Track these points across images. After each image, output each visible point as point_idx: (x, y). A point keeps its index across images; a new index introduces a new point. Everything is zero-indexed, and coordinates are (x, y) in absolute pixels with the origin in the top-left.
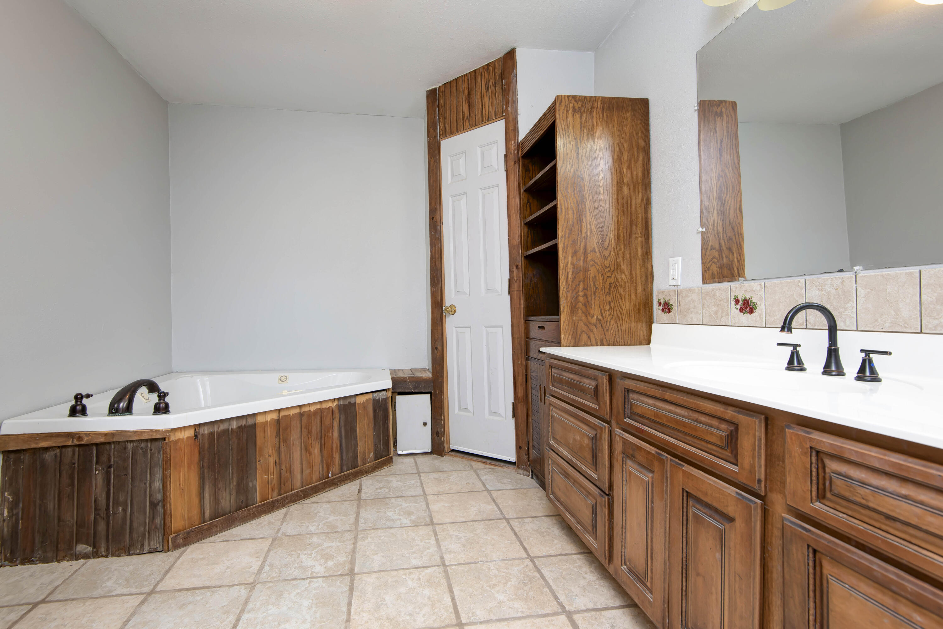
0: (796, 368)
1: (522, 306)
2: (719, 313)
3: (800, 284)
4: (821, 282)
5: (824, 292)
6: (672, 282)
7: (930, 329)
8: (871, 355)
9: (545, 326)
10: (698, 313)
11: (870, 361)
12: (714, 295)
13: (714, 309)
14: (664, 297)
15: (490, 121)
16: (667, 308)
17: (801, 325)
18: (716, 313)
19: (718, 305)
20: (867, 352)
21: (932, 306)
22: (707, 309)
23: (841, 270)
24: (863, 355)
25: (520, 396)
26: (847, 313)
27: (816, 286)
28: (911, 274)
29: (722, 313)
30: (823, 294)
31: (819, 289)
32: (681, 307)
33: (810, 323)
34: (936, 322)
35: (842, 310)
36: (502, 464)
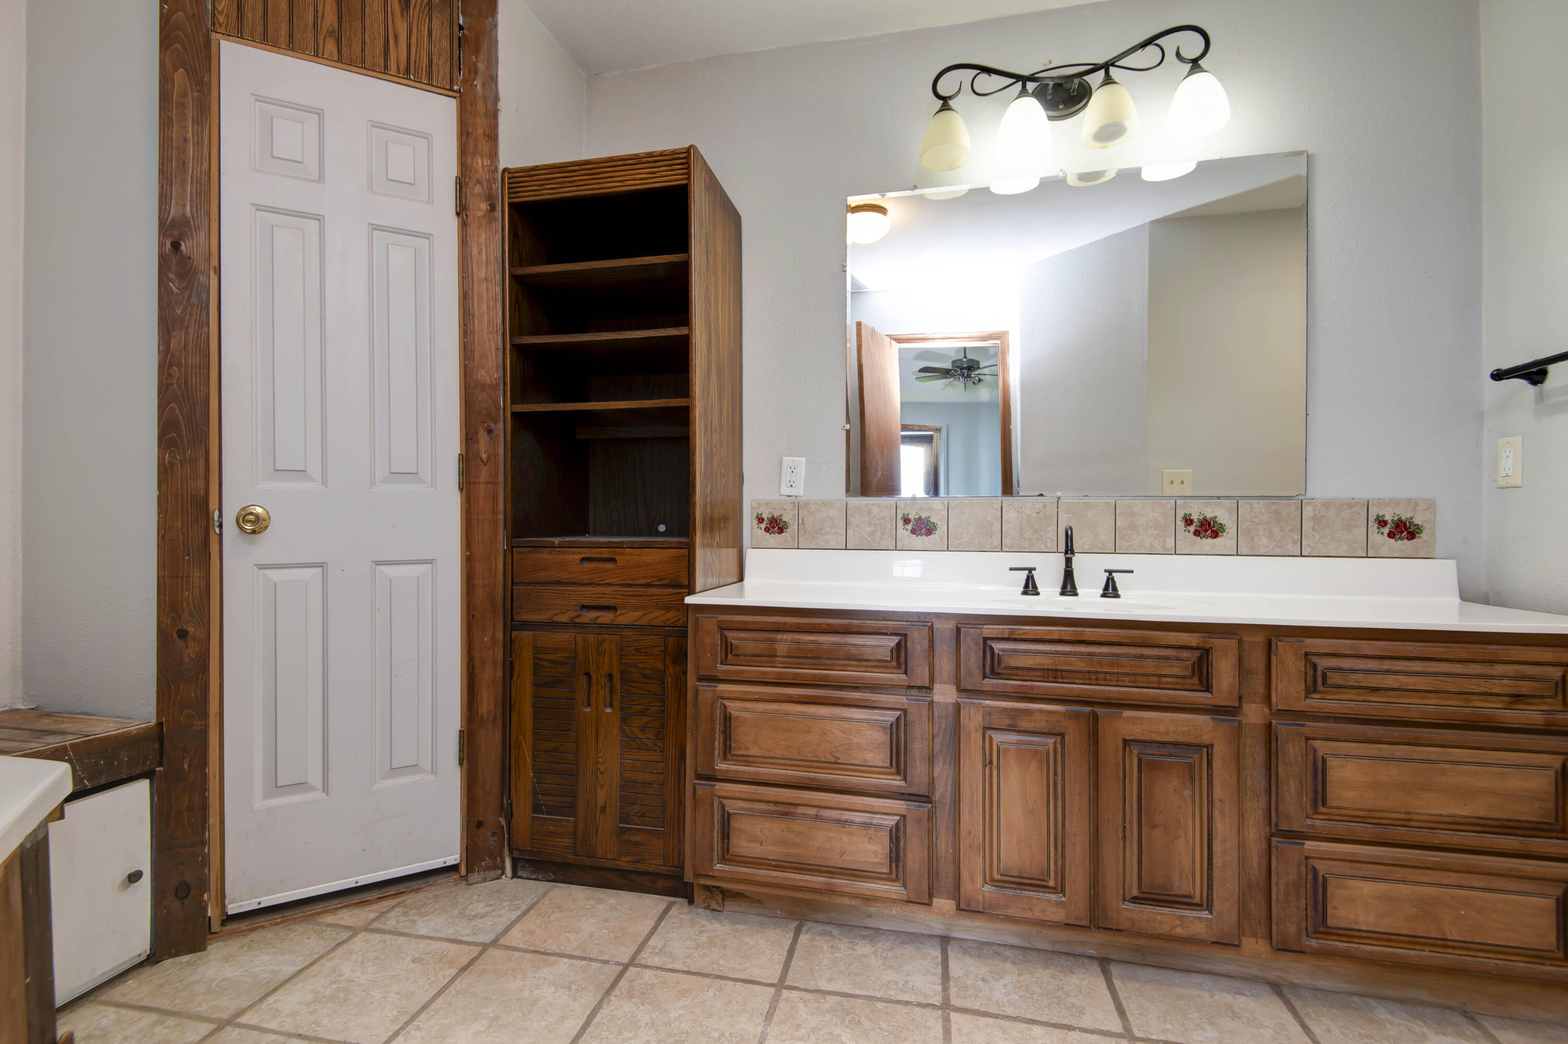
0: (1030, 593)
1: (501, 517)
2: (878, 535)
3: (995, 506)
4: (1020, 505)
5: (1024, 516)
6: (786, 491)
7: (1123, 549)
8: (1114, 574)
9: (615, 557)
10: (838, 534)
11: (1113, 579)
12: (869, 512)
13: (869, 529)
14: (769, 510)
15: (410, 79)
16: (775, 526)
17: (995, 547)
18: (872, 534)
19: (875, 525)
20: (1110, 572)
21: (1125, 531)
22: (856, 529)
23: (1041, 495)
24: (1107, 574)
25: (485, 710)
26: (1048, 535)
27: (1015, 509)
28: (1108, 503)
29: (883, 534)
30: (1022, 517)
31: (1018, 512)
32: (806, 525)
33: (1007, 546)
34: (1128, 544)
35: (1043, 533)
36: (415, 884)
